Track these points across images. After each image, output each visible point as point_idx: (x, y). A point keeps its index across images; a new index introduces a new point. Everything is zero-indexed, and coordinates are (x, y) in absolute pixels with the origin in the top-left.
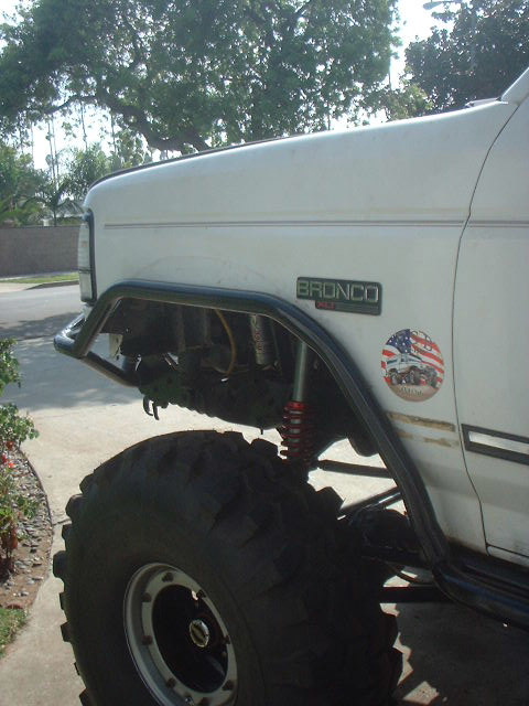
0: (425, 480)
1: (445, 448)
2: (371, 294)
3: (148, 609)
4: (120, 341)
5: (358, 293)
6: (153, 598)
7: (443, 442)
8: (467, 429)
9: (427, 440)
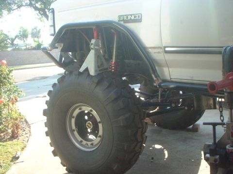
0: (155, 64)
1: (159, 54)
2: (139, 17)
3: (73, 121)
4: (62, 46)
5: (135, 17)
6: (75, 117)
7: (159, 53)
8: (165, 47)
9: (155, 53)
